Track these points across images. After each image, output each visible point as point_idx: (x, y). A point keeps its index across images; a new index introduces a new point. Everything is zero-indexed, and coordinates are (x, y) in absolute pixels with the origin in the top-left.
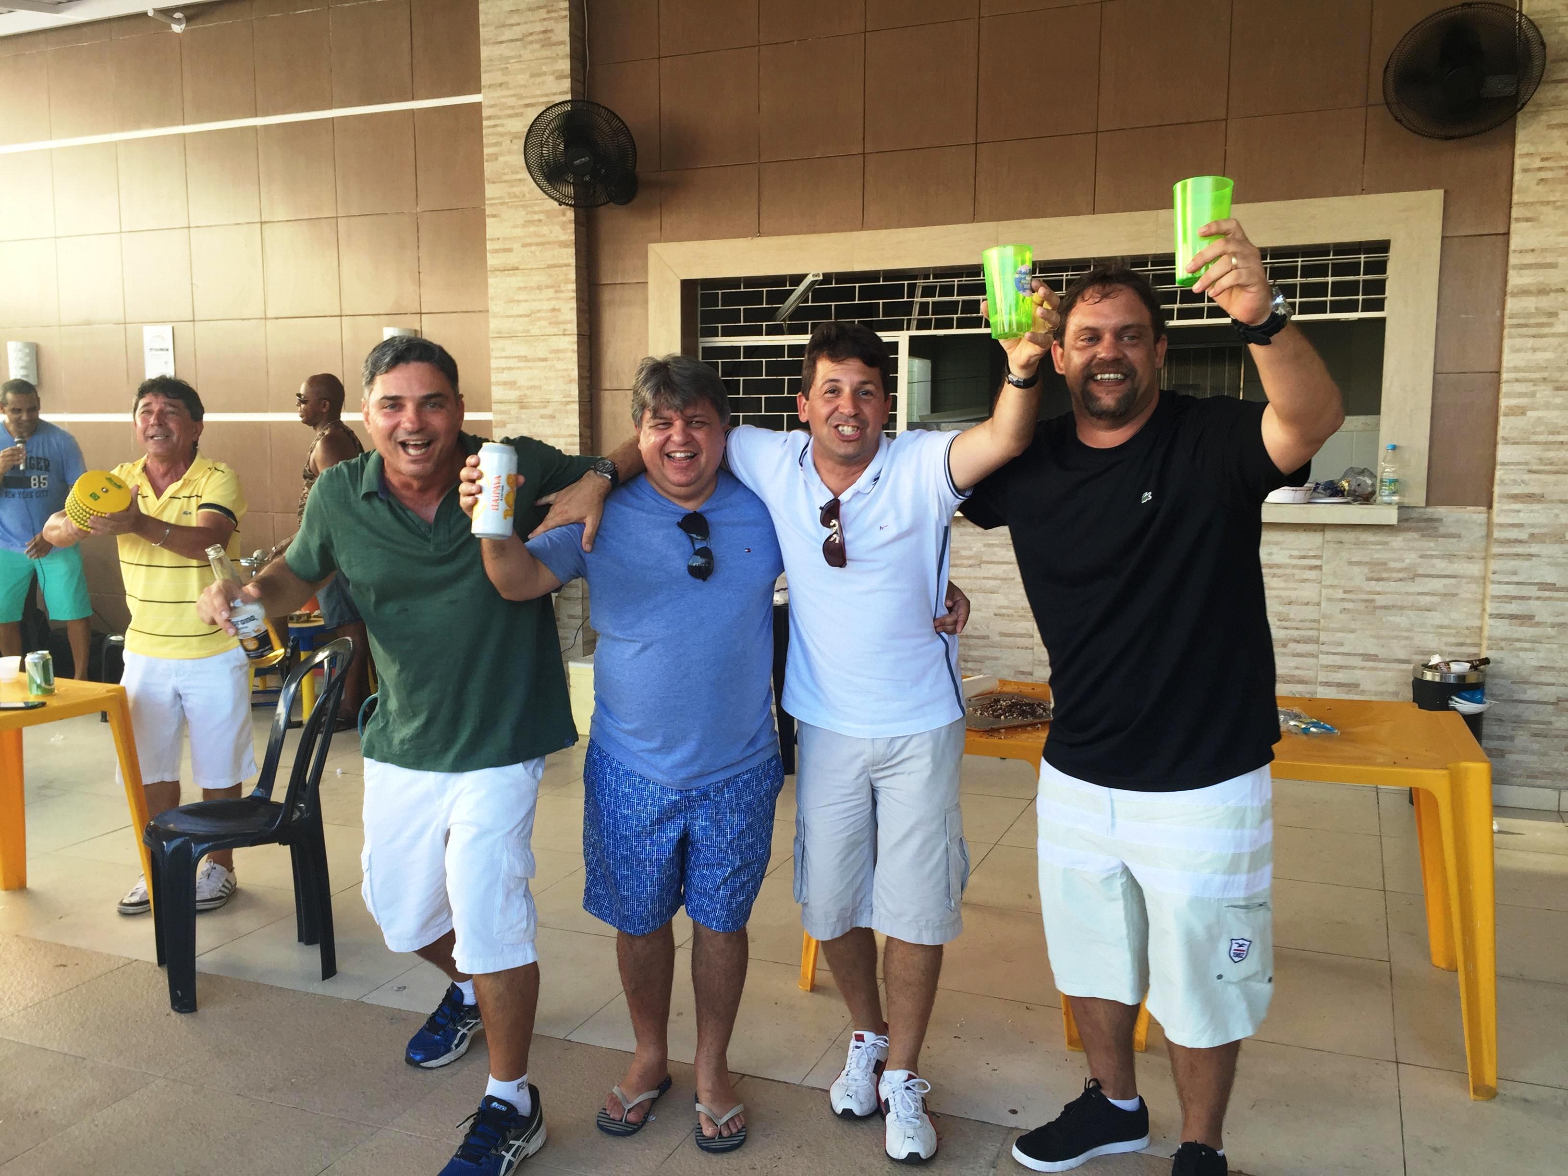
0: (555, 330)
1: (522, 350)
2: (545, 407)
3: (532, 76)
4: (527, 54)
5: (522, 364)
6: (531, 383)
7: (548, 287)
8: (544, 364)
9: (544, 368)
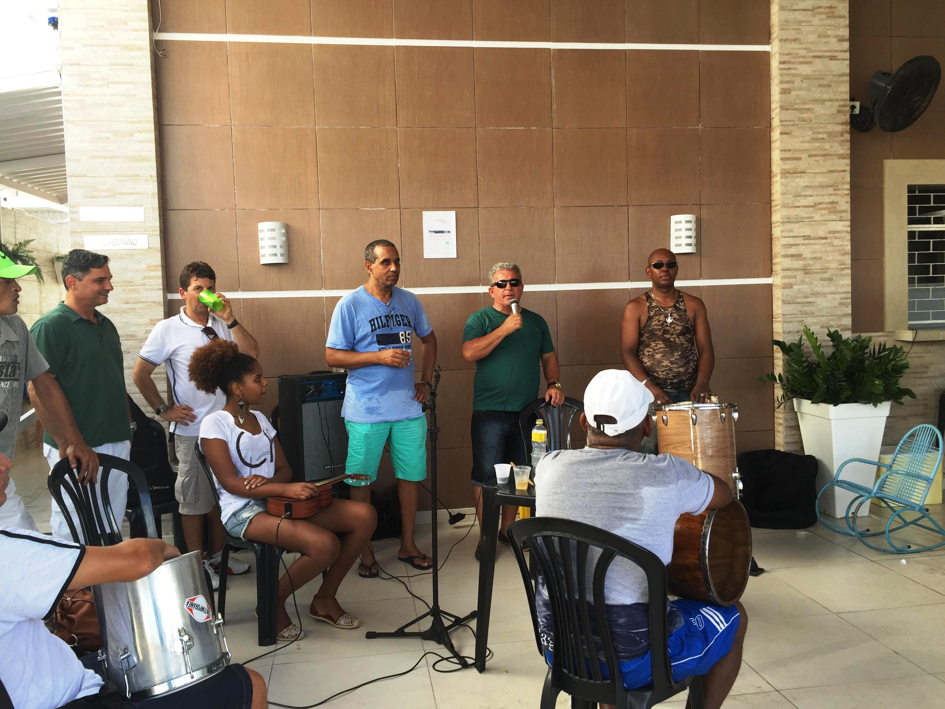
0: (834, 217)
1: (807, 231)
2: (824, 273)
3: (820, 36)
4: (816, 21)
5: (807, 242)
6: (814, 255)
7: (827, 186)
8: (824, 241)
9: (825, 244)
